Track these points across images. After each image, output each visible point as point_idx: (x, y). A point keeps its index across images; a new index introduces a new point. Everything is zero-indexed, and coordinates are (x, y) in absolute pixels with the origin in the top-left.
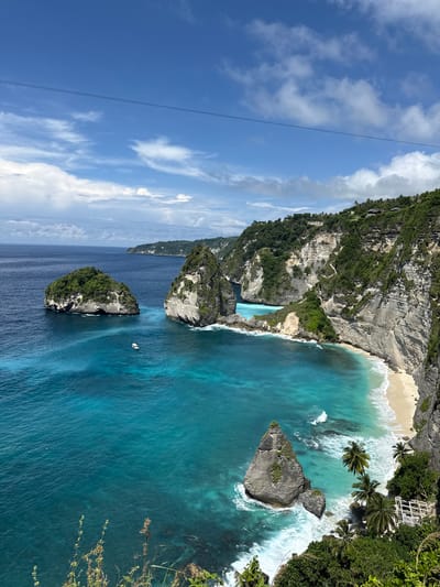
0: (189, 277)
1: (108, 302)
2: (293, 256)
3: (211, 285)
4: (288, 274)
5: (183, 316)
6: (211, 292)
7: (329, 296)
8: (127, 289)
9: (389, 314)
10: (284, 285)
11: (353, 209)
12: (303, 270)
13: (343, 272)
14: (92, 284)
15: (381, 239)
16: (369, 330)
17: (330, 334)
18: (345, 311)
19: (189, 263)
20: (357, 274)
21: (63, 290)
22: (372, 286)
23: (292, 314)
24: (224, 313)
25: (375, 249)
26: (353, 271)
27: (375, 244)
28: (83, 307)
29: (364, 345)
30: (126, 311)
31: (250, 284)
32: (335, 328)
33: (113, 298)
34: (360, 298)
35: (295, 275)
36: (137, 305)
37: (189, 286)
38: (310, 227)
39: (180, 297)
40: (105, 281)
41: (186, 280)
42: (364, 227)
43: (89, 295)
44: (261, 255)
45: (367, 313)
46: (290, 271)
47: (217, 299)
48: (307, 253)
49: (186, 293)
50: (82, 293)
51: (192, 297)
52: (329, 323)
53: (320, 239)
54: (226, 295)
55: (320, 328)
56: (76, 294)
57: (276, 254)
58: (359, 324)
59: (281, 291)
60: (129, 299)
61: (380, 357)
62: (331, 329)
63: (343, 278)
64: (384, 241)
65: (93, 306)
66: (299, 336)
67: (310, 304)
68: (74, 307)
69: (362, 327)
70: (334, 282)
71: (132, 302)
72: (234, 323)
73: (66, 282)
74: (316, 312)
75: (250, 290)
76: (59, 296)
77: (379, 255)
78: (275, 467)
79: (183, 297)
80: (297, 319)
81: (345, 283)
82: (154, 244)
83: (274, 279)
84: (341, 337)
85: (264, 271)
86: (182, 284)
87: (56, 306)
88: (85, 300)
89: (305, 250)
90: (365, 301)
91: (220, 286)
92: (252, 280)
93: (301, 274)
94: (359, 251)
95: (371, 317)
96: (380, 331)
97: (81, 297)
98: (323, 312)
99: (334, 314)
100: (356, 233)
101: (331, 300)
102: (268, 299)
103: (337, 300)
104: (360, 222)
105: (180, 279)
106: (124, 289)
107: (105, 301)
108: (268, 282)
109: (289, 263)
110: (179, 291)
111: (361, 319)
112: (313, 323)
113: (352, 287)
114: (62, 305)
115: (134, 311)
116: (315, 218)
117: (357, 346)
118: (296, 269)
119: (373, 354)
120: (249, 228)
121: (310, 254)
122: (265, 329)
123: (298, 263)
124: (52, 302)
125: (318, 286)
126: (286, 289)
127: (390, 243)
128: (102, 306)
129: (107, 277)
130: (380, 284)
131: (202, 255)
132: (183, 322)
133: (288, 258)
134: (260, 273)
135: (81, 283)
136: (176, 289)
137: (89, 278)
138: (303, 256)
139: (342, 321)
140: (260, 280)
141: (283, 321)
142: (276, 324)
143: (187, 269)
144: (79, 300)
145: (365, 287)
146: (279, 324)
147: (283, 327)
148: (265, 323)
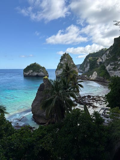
0: (62, 63)
2: (100, 58)
7: (109, 64)
8: (45, 69)
12: (103, 63)
18: (114, 68)
19: (62, 58)
23: (95, 72)
26: (117, 54)
28: (32, 74)
30: (44, 75)
31: (86, 69)
33: (41, 71)
35: (100, 65)
36: (47, 73)
43: (34, 71)
44: (89, 59)
46: (98, 63)
50: (32, 70)
60: (45, 71)
62: (109, 76)
63: (113, 57)
66: (97, 79)
67: (102, 68)
68: (30, 74)
70: (110, 59)
74: (104, 70)
76: (26, 71)
80: (97, 73)
81: (114, 59)
83: (93, 66)
92: (86, 67)
98: (106, 70)
103: (111, 65)
109: (98, 61)
112: (102, 74)
113: (116, 60)
114: (27, 74)
118: (100, 63)
121: (105, 57)
123: (101, 61)
124: (25, 73)
128: (38, 73)
133: (98, 59)
134: (89, 65)
138: (103, 58)
139: (113, 72)
140: (89, 67)
143: (61, 60)
144: (31, 72)
146: (91, 76)
147: (92, 77)
148: (86, 76)
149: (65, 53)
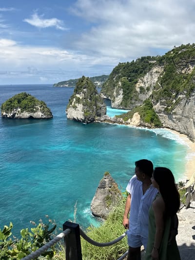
0: (78, 96)
1: (35, 112)
2: (140, 81)
3: (90, 99)
4: (137, 92)
5: (76, 118)
6: (91, 104)
7: (157, 101)
8: (45, 104)
9: (190, 109)
10: (135, 98)
11: (173, 50)
12: (145, 89)
13: (165, 87)
14: (25, 102)
15: (187, 66)
16: (179, 120)
17: (157, 123)
18: (166, 109)
19: (78, 88)
20: (173, 87)
21: (10, 106)
22: (181, 94)
23: (137, 113)
24: (99, 115)
25: (183, 72)
26: (170, 86)
27: (183, 69)
28: (21, 115)
29: (176, 128)
30: (44, 117)
31: (116, 99)
32: (161, 120)
33: (37, 109)
34: (174, 101)
35: (141, 92)
36: (51, 113)
37: (78, 101)
38: (150, 64)
39: (74, 107)
40: (32, 100)
41: (76, 97)
42: (177, 60)
43: (24, 108)
44: (122, 82)
45: (178, 110)
47: (95, 107)
48: (147, 79)
49: (77, 105)
50: (20, 107)
51: (80, 107)
52: (157, 117)
53: (155, 70)
54: (100, 105)
55: (152, 120)
56: (16, 108)
57: (130, 81)
58: (174, 116)
59: (133, 102)
60: (46, 110)
61: (185, 134)
62: (159, 121)
63: (165, 90)
64: (188, 67)
65: (26, 115)
66: (140, 125)
67: (147, 107)
68: (16, 115)
69: (175, 118)
70: (160, 93)
71: (49, 111)
72: (105, 120)
73: (11, 102)
74: (150, 111)
75: (116, 102)
76: (8, 110)
77: (185, 75)
78: (108, 198)
79: (75, 107)
80: (139, 116)
81: (167, 93)
82: (68, 81)
84: (164, 125)
85: (123, 91)
86: (74, 100)
87: (7, 116)
88: (22, 112)
89: (147, 77)
90: (177, 103)
91: (96, 100)
92: (117, 96)
93: (144, 90)
94: (174, 74)
95: (181, 112)
96: (185, 119)
97: (20, 110)
98: (154, 111)
99: (160, 112)
100: (172, 63)
101: (159, 104)
102: (126, 106)
103: (162, 104)
104: (174, 57)
105: (73, 97)
106: (43, 104)
107: (32, 111)
108: (126, 97)
110: (73, 103)
111: (175, 113)
112: (148, 118)
113: (170, 96)
114: (9, 115)
115: (49, 117)
116: (154, 59)
117: (173, 129)
118: (141, 88)
119: (181, 133)
120: (116, 67)
121: (149, 79)
122: (121, 123)
123: (142, 85)
124: (4, 114)
125: (152, 96)
126: (136, 100)
127: (191, 68)
128: (31, 114)
129: (33, 98)
130: (185, 92)
131: (85, 82)
132: (76, 121)
133: (137, 82)
134: (121, 92)
135: (19, 102)
136: (71, 103)
137: (23, 99)
138: (145, 80)
139: (165, 115)
140: (121, 96)
141: (131, 117)
142: (128, 119)
143: (77, 91)
144: (19, 111)
145: (177, 94)
146: (130, 119)
147: (131, 121)
148: (122, 119)
149: (83, 77)
